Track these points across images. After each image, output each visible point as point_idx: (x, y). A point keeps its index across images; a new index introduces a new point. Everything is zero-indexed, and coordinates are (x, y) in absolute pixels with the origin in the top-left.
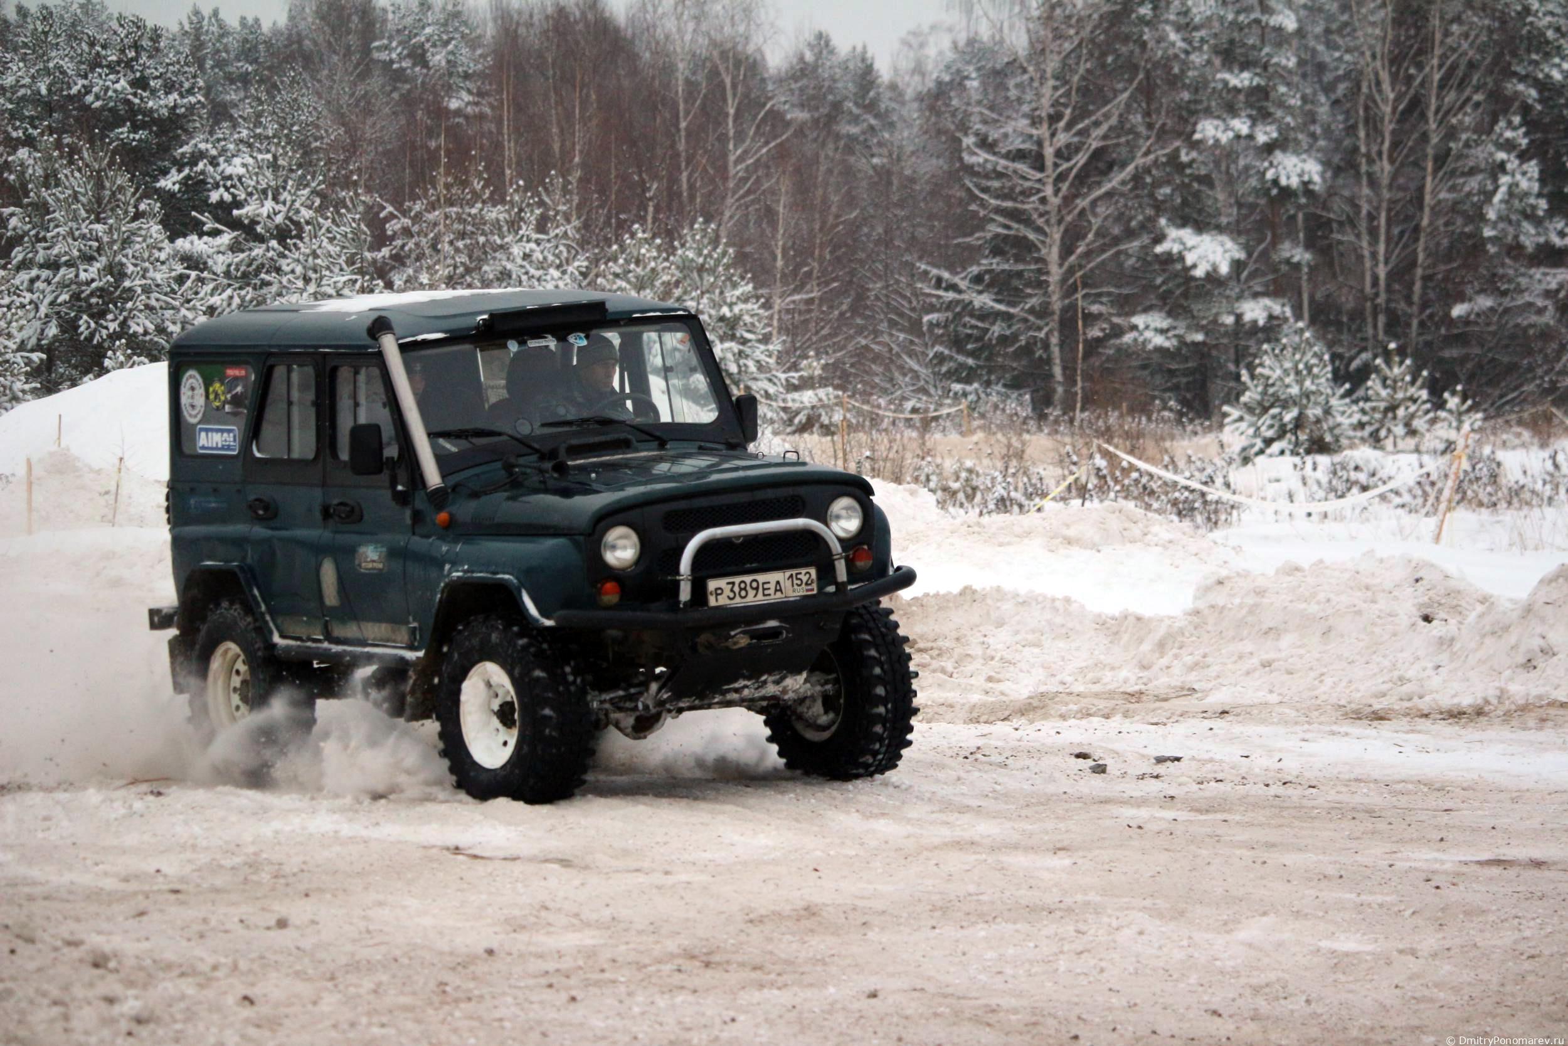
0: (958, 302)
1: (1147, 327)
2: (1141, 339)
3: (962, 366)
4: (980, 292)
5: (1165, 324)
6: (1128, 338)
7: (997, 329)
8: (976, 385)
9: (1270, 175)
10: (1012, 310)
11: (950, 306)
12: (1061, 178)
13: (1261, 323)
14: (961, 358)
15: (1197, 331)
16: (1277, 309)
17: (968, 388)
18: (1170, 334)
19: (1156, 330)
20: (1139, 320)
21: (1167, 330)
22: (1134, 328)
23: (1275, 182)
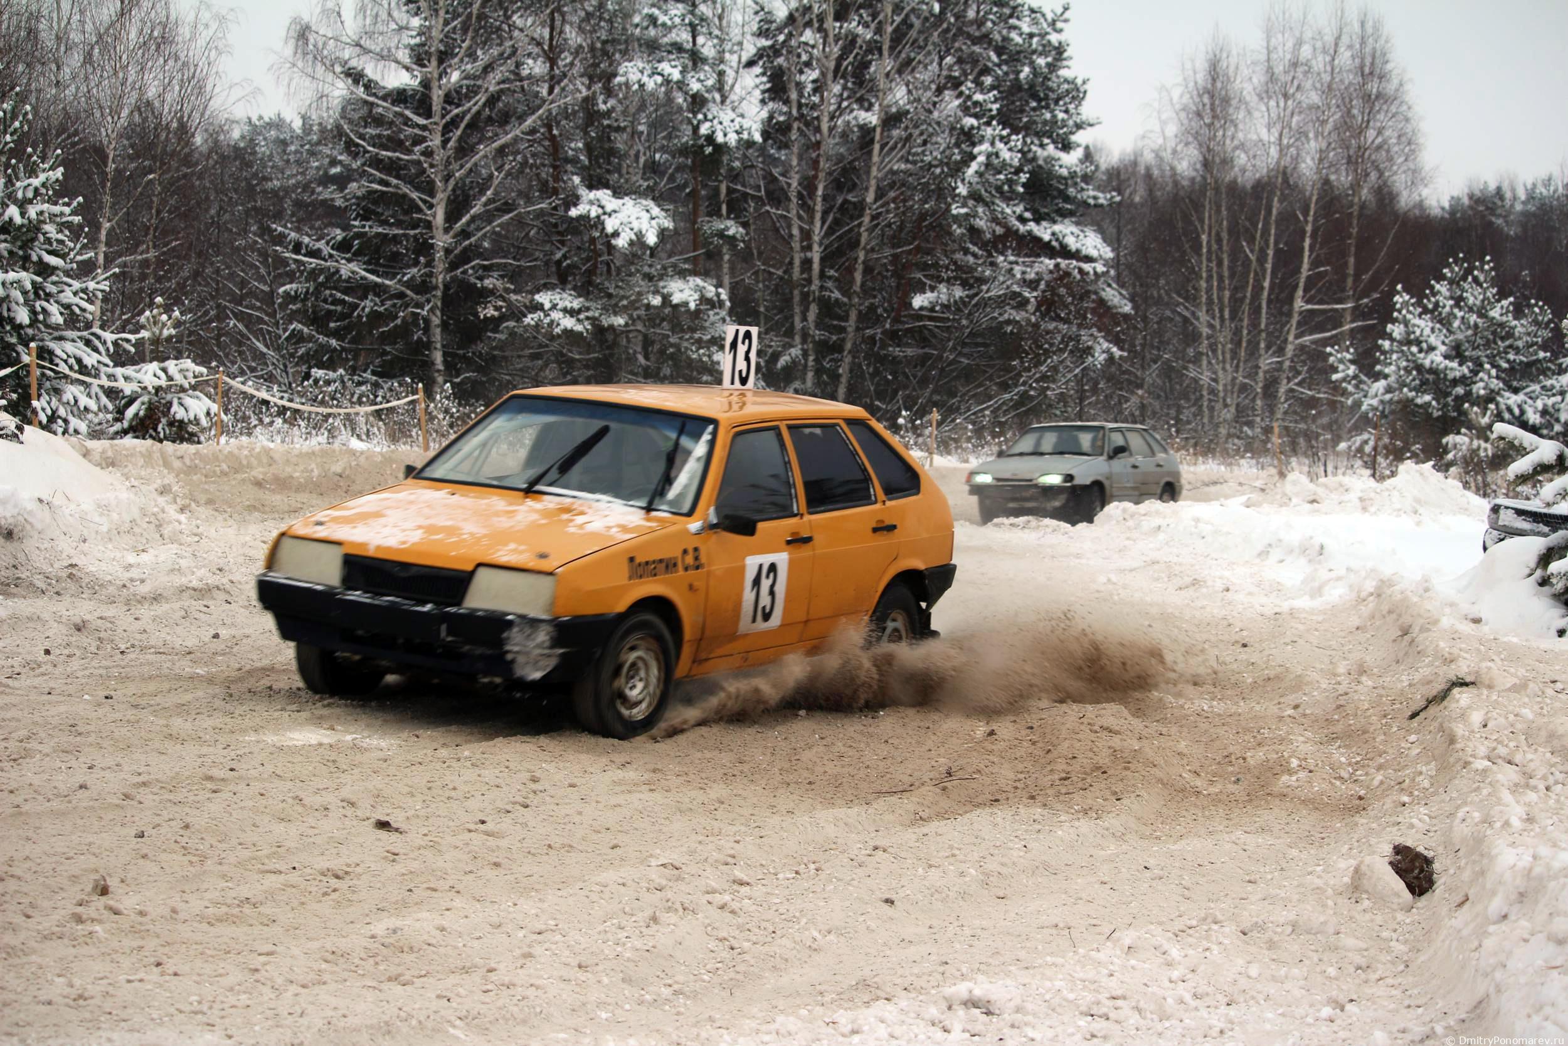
0: (322, 271)
1: (554, 307)
2: (547, 320)
3: (324, 348)
4: (349, 261)
5: (576, 304)
6: (530, 319)
7: (368, 304)
8: (341, 371)
9: (704, 129)
10: (387, 282)
11: (313, 274)
12: (454, 123)
13: (692, 306)
14: (322, 339)
15: (615, 314)
16: (711, 291)
17: (332, 375)
18: (582, 316)
19: (565, 310)
20: (544, 298)
21: (579, 311)
22: (539, 307)
23: (710, 139)
